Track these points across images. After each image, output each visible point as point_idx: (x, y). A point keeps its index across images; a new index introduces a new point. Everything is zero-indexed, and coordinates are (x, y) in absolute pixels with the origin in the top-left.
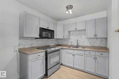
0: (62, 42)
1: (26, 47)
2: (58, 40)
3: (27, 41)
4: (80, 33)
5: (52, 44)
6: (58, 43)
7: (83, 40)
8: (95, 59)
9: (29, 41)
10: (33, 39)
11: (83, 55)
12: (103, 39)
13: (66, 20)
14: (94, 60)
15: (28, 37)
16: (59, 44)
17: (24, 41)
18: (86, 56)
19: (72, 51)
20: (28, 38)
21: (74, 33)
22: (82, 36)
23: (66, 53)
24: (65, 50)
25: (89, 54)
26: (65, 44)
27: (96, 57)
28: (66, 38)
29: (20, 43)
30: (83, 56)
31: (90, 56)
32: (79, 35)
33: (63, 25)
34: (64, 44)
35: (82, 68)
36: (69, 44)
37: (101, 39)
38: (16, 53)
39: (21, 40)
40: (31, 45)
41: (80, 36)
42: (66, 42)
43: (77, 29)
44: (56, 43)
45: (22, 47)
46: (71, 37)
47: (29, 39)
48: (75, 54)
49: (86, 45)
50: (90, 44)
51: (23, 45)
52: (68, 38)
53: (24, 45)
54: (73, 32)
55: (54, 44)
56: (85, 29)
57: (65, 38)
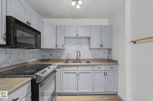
0: (51, 55)
4: (81, 42)
5: (32, 60)
6: (43, 56)
7: (85, 51)
8: (105, 74)
11: (90, 73)
12: (106, 50)
13: (59, 18)
14: (104, 77)
16: (44, 58)
18: (95, 73)
19: (75, 68)
21: (71, 40)
22: (83, 46)
23: (65, 73)
24: (61, 68)
25: (99, 69)
26: (57, 58)
27: (106, 72)
30: (92, 73)
31: (99, 71)
32: (79, 44)
33: (56, 27)
34: (54, 58)
35: (90, 91)
36: (64, 57)
37: (103, 50)
41: (79, 46)
42: (59, 54)
43: (79, 36)
44: (39, 57)
46: (66, 46)
48: (80, 73)
49: (88, 58)
50: (93, 56)
52: (64, 48)
55: (35, 60)
57: (58, 47)
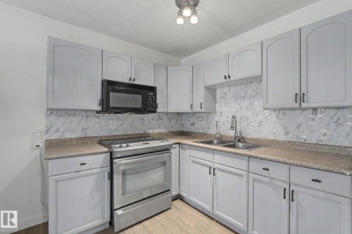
0: (193, 124)
1: (68, 136)
2: (180, 118)
3: (70, 118)
4: (250, 92)
5: (156, 131)
6: (182, 125)
7: (260, 117)
8: (290, 196)
9: (76, 119)
10: (89, 114)
14: (285, 202)
15: (64, 110)
16: (184, 129)
17: (62, 119)
18: (254, 180)
20: (72, 112)
21: (227, 92)
22: (256, 103)
23: (193, 162)
24: (188, 150)
25: (265, 173)
26: (201, 131)
27: (293, 187)
28: (199, 110)
29: (49, 126)
30: (245, 177)
31: (267, 180)
32: (244, 98)
33: (190, 69)
34: (197, 131)
35: (240, 224)
36: (213, 131)
37: (333, 111)
38: (37, 152)
39: (52, 118)
40: (84, 132)
41: (246, 103)
42: (204, 123)
43: (232, 79)
44: (172, 127)
45: (55, 136)
46: (217, 106)
47: (77, 113)
48: (218, 169)
49: (271, 137)
50: (287, 133)
51: (57, 131)
52: (203, 110)
53: (61, 130)
54: (226, 90)
55: (163, 131)
56: (260, 74)
57: (195, 109)
